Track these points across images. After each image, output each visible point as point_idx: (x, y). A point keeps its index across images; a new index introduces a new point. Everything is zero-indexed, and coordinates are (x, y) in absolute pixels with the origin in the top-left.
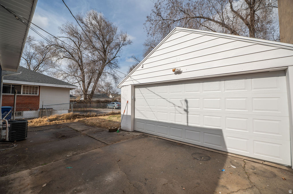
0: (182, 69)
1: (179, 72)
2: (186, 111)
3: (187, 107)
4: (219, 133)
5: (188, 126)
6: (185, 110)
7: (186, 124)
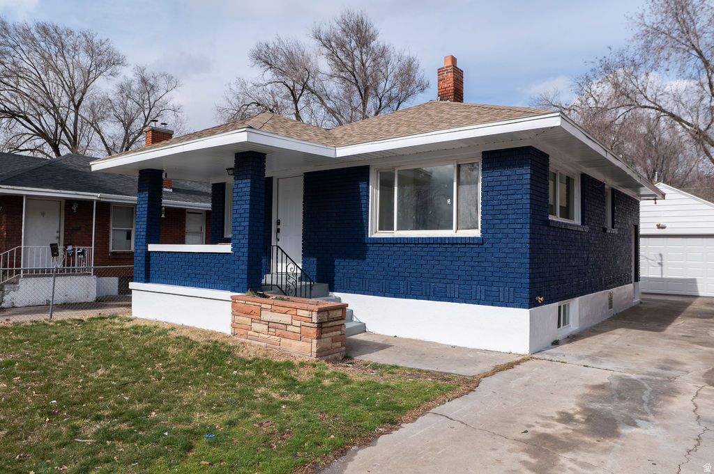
0: (668, 225)
1: (664, 228)
2: (661, 264)
3: (662, 260)
4: (693, 281)
5: (662, 278)
6: (659, 263)
7: (660, 276)
